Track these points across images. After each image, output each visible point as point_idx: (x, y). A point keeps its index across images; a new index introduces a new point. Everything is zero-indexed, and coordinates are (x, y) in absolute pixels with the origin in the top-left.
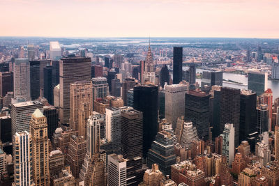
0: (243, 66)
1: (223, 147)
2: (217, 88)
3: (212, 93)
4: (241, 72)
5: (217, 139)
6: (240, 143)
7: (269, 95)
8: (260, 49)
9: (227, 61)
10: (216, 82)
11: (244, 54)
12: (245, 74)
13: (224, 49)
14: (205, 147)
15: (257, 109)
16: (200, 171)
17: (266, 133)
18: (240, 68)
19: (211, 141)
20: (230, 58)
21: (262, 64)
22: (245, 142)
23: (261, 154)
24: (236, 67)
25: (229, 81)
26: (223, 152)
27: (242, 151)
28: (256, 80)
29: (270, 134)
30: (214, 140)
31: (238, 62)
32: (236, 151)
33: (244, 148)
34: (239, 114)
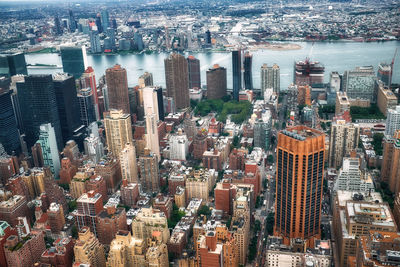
0: (53, 40)
1: (44, 157)
2: (19, 78)
3: (13, 87)
4: (51, 50)
5: (34, 149)
6: (65, 145)
7: (90, 75)
8: (71, 13)
9: (29, 36)
10: (17, 70)
11: (52, 23)
12: (58, 52)
13: (20, 19)
14: (20, 163)
15: (79, 95)
16: (18, 197)
17: (93, 123)
18: (49, 44)
19: (27, 154)
20: (32, 31)
21: (77, 35)
22: (70, 142)
23: (92, 150)
24: (43, 44)
25: (37, 65)
26: (45, 162)
27: (69, 155)
28: (72, 58)
29: (99, 124)
30: (30, 151)
31: (45, 36)
32: (62, 157)
33: (71, 150)
34: (56, 108)
